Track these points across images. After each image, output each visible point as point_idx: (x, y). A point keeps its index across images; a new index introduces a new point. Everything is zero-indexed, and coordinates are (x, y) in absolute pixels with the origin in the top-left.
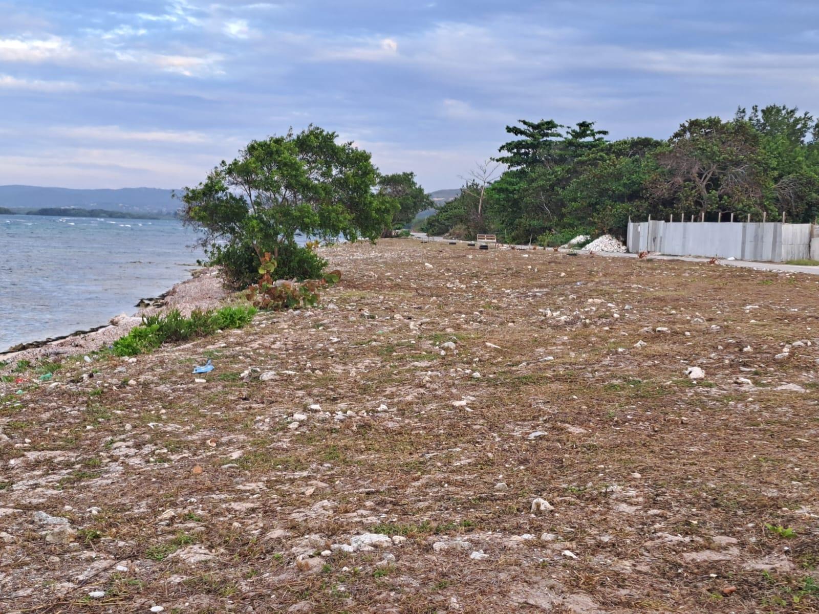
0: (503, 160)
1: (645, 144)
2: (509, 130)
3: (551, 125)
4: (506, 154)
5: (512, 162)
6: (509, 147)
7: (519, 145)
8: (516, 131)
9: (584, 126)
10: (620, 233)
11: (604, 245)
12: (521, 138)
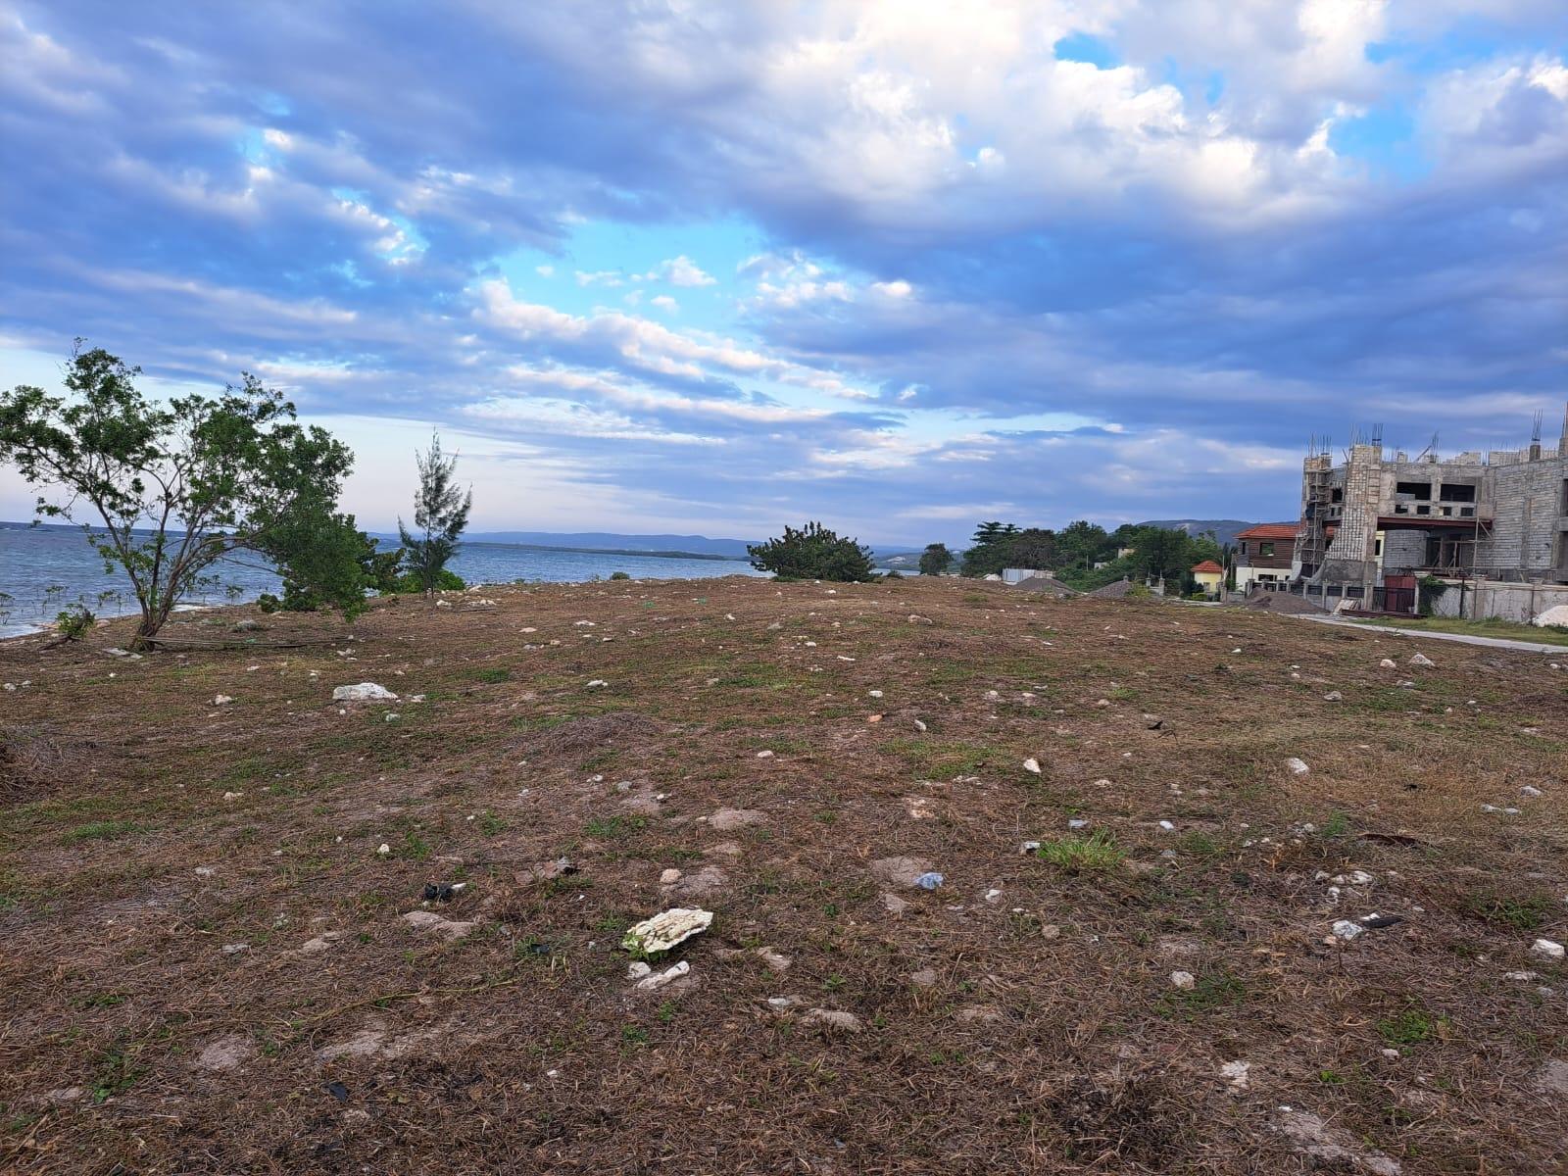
0: (975, 540)
1: (1048, 533)
2: (979, 526)
3: (998, 524)
4: (977, 537)
5: (981, 540)
6: (979, 534)
7: (982, 533)
8: (983, 527)
9: (1011, 525)
10: (1000, 573)
11: (992, 577)
12: (984, 530)
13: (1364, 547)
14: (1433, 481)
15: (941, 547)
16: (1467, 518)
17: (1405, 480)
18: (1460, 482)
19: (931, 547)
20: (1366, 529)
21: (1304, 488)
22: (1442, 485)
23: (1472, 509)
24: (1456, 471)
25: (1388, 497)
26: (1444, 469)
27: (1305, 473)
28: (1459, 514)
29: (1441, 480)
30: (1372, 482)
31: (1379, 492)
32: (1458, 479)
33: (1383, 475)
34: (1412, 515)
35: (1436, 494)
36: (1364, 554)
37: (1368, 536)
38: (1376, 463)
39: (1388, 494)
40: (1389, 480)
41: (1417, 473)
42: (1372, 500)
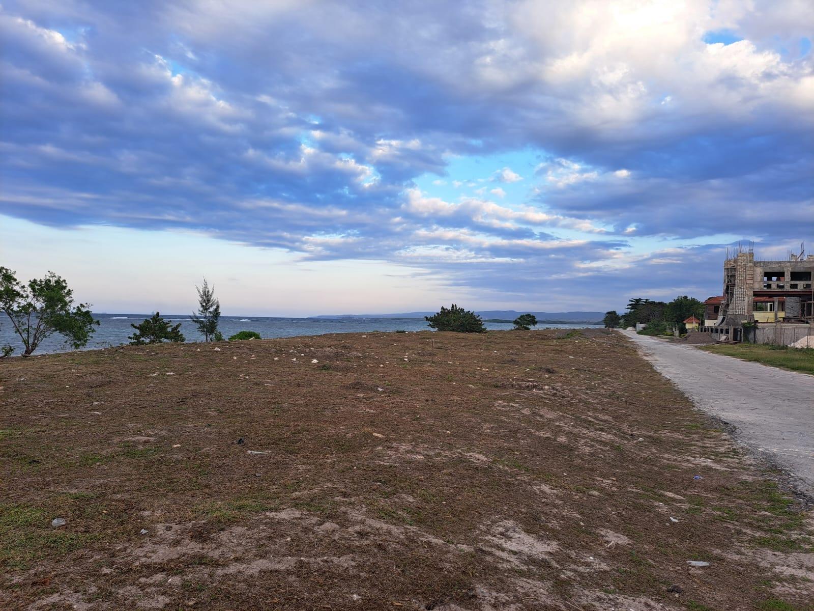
0: (628, 308)
2: (630, 301)
3: (640, 299)
5: (631, 309)
6: (630, 305)
8: (632, 301)
9: (647, 300)
12: (633, 303)
13: (746, 307)
14: (785, 270)
15: (614, 313)
16: (807, 290)
17: (768, 270)
18: (802, 270)
19: (608, 313)
20: (747, 297)
21: (725, 277)
22: (791, 272)
23: (810, 284)
24: (799, 264)
25: (759, 280)
26: (792, 264)
27: (725, 269)
28: (802, 288)
29: (790, 270)
30: (749, 272)
31: (753, 278)
32: (800, 268)
33: (756, 269)
34: (774, 289)
35: (787, 277)
36: (746, 311)
37: (748, 301)
38: (750, 262)
39: (759, 278)
40: (759, 271)
41: (775, 266)
42: (749, 282)
